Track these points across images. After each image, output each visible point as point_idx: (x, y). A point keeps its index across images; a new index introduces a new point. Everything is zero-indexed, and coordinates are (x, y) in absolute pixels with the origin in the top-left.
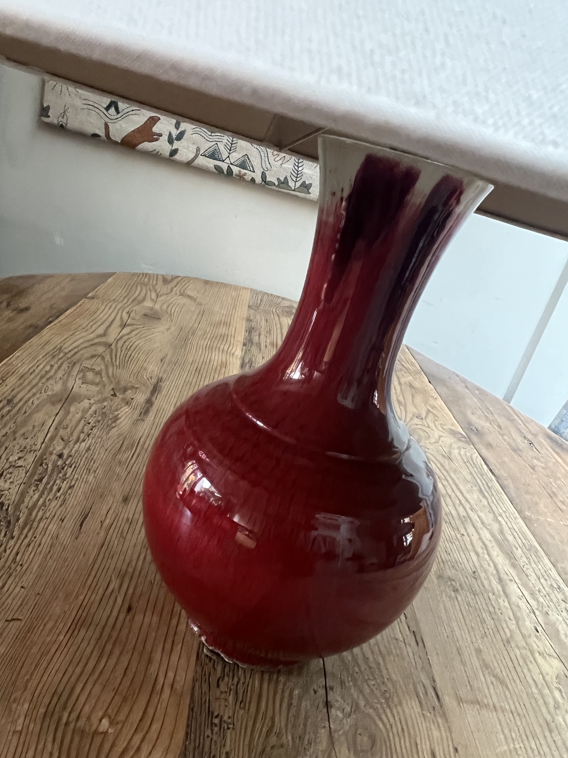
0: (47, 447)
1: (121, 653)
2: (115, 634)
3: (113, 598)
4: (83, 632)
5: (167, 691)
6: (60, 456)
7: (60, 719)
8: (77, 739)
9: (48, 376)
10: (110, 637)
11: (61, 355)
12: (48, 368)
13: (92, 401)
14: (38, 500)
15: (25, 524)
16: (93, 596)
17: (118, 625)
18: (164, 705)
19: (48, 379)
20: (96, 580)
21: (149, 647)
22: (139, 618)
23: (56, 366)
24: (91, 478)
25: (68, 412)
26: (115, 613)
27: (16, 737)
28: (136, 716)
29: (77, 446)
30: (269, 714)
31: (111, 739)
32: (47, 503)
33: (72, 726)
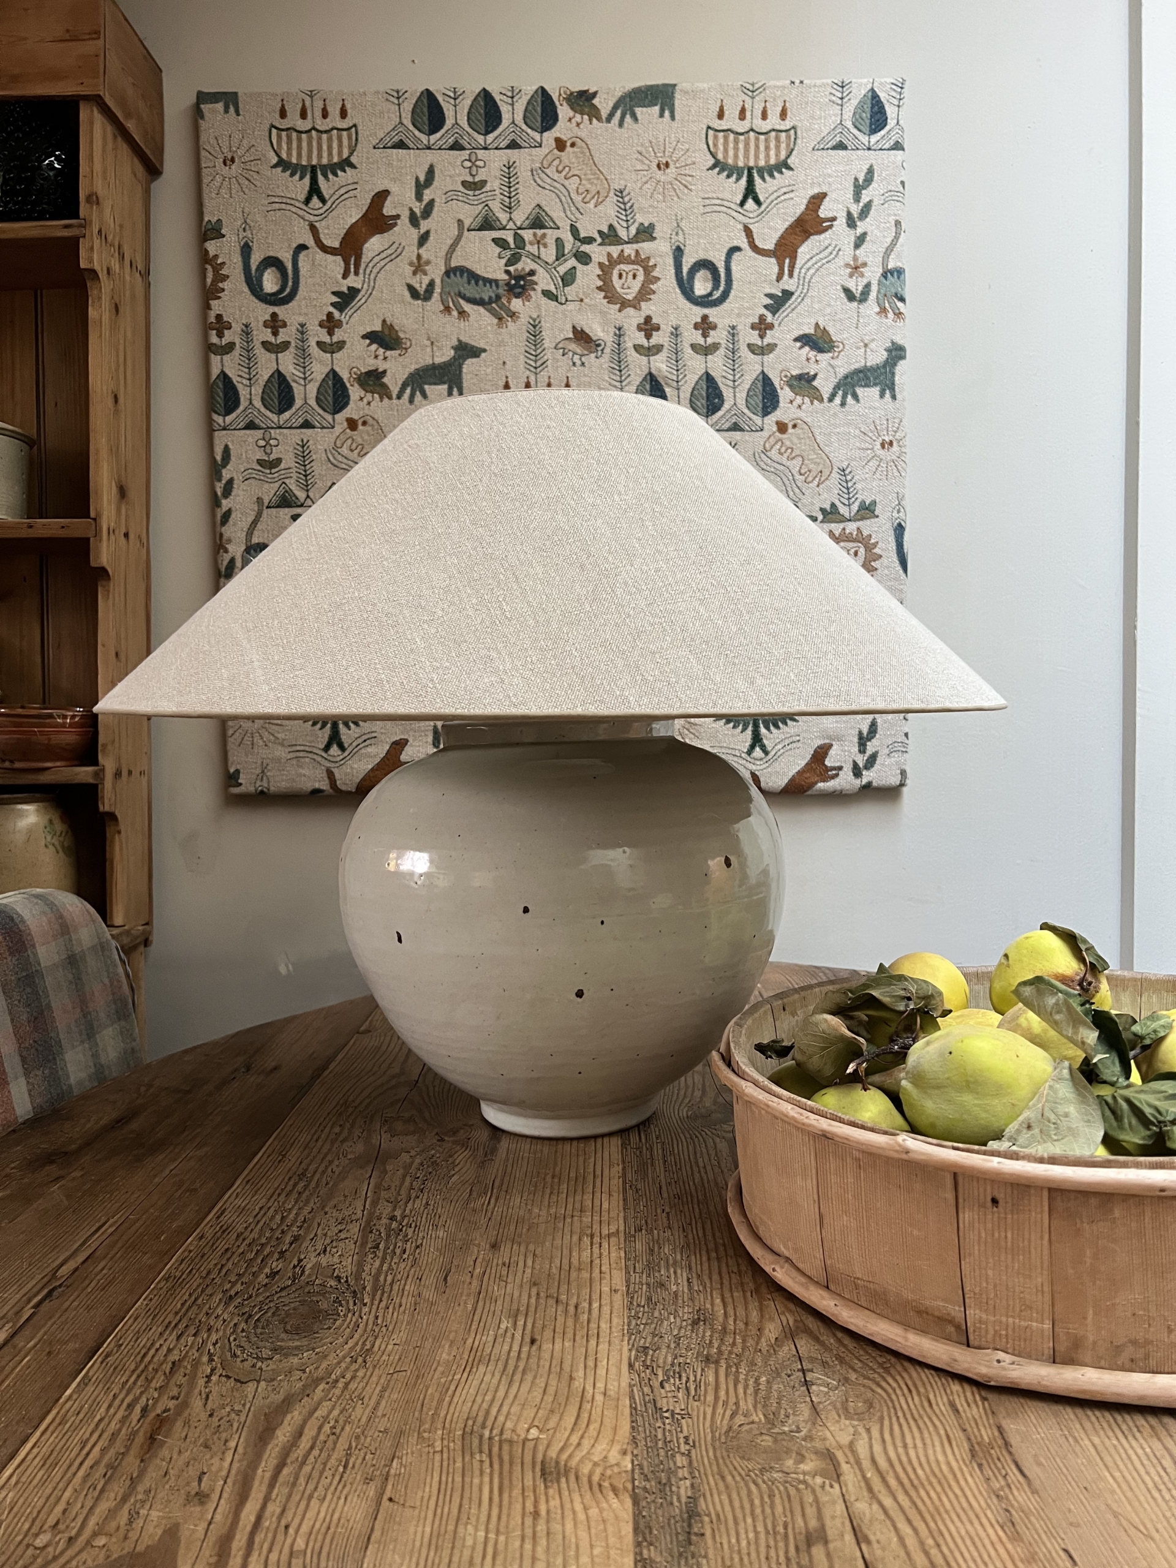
0: (371, 1214)
1: (535, 1377)
2: (522, 1365)
3: (509, 1334)
4: (482, 1369)
5: (599, 1398)
6: (392, 1218)
7: (481, 1437)
8: (506, 1447)
9: (341, 1138)
10: (516, 1367)
11: (351, 1110)
12: (337, 1130)
13: (413, 1153)
14: (381, 1266)
15: (375, 1290)
16: (484, 1338)
17: (524, 1355)
18: (599, 1410)
19: (342, 1142)
20: (482, 1324)
21: (567, 1367)
22: (547, 1346)
23: (348, 1125)
24: (441, 1233)
25: (385, 1172)
26: (516, 1348)
27: (438, 1457)
28: (569, 1420)
29: (410, 1205)
30: (732, 1400)
31: (545, 1442)
32: (394, 1267)
33: (497, 1438)
